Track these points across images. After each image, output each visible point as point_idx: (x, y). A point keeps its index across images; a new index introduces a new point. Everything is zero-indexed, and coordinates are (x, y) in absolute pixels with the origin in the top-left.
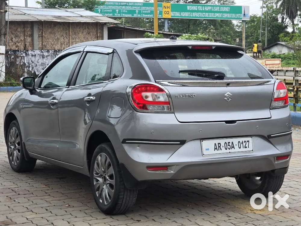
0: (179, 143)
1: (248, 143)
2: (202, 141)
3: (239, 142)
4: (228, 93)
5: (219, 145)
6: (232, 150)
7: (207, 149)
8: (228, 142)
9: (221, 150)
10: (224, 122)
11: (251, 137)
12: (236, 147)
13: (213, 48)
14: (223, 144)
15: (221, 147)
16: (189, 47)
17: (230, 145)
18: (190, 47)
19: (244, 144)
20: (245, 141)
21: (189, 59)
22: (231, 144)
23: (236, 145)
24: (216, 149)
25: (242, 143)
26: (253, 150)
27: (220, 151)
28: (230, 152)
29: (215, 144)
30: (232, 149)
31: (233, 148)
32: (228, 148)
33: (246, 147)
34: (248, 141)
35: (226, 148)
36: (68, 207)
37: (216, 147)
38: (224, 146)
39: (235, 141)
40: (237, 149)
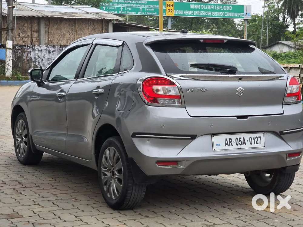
1: (260, 139)
2: (213, 136)
3: (251, 138)
4: (240, 88)
8: (239, 138)
9: (232, 145)
10: (236, 118)
11: (263, 133)
12: (248, 143)
13: (225, 41)
15: (232, 143)
16: (200, 40)
17: (241, 141)
18: (202, 41)
21: (200, 52)
23: (247, 141)
24: (227, 144)
26: (264, 147)
27: (231, 147)
28: (241, 148)
29: (226, 139)
31: (244, 144)
33: (257, 143)
34: (260, 137)
36: (75, 201)
37: (227, 143)
39: (247, 137)
40: (248, 145)
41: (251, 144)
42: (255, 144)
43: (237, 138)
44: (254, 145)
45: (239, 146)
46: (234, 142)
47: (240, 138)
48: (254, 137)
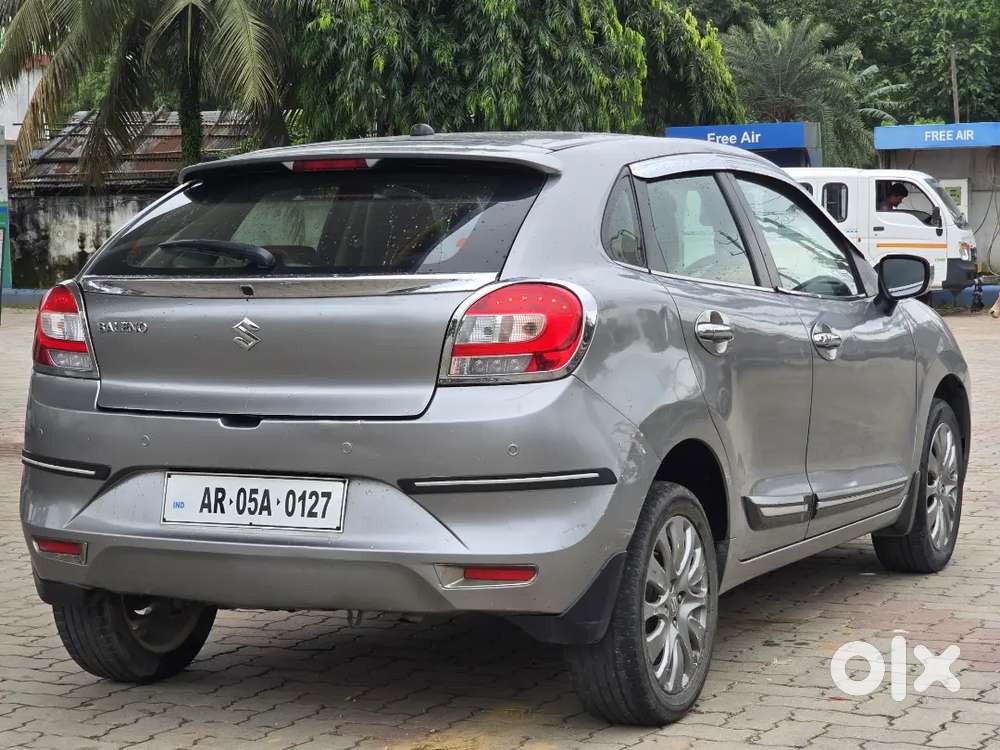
0: (93, 473)
1: (325, 499)
3: (291, 492)
5: (220, 495)
6: (262, 518)
7: (179, 505)
11: (344, 482)
14: (231, 494)
17: (255, 500)
19: (309, 503)
20: (314, 493)
22: (259, 497)
23: (278, 502)
24: (208, 506)
25: (303, 498)
30: (260, 513)
31: (265, 513)
32: (246, 510)
34: (327, 495)
35: (241, 508)
37: (206, 502)
38: (235, 500)
41: (290, 514)
42: (303, 515)
43: (242, 490)
44: (297, 520)
45: (246, 518)
46: (231, 502)
47: (254, 491)
48: (305, 492)
